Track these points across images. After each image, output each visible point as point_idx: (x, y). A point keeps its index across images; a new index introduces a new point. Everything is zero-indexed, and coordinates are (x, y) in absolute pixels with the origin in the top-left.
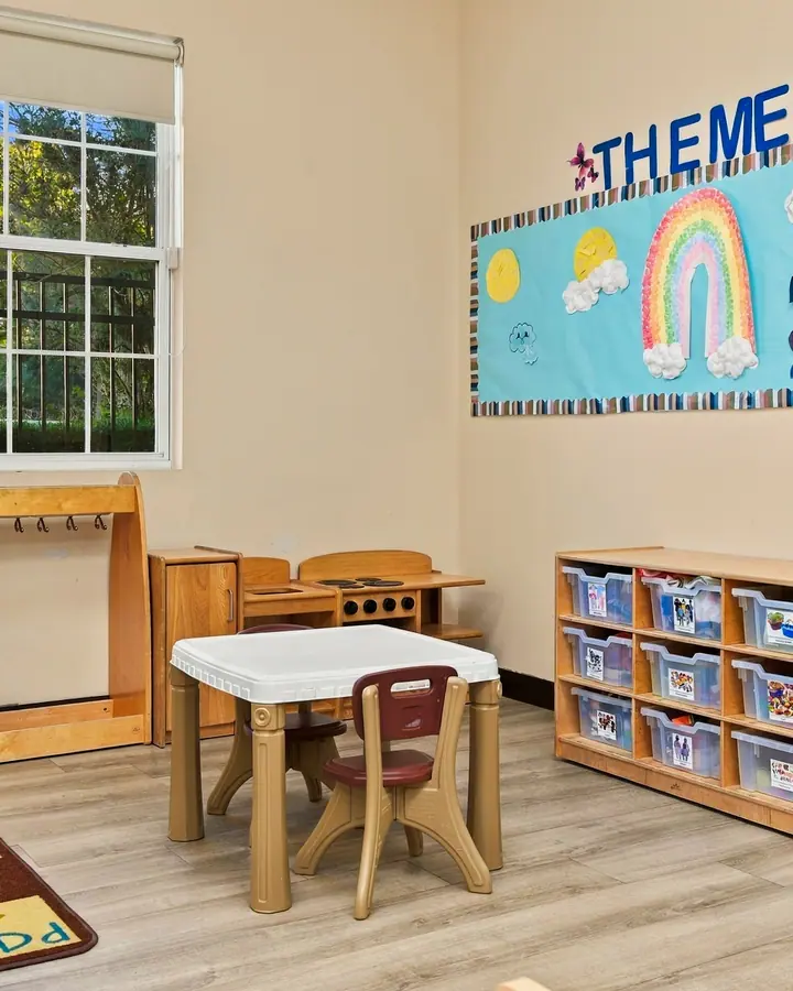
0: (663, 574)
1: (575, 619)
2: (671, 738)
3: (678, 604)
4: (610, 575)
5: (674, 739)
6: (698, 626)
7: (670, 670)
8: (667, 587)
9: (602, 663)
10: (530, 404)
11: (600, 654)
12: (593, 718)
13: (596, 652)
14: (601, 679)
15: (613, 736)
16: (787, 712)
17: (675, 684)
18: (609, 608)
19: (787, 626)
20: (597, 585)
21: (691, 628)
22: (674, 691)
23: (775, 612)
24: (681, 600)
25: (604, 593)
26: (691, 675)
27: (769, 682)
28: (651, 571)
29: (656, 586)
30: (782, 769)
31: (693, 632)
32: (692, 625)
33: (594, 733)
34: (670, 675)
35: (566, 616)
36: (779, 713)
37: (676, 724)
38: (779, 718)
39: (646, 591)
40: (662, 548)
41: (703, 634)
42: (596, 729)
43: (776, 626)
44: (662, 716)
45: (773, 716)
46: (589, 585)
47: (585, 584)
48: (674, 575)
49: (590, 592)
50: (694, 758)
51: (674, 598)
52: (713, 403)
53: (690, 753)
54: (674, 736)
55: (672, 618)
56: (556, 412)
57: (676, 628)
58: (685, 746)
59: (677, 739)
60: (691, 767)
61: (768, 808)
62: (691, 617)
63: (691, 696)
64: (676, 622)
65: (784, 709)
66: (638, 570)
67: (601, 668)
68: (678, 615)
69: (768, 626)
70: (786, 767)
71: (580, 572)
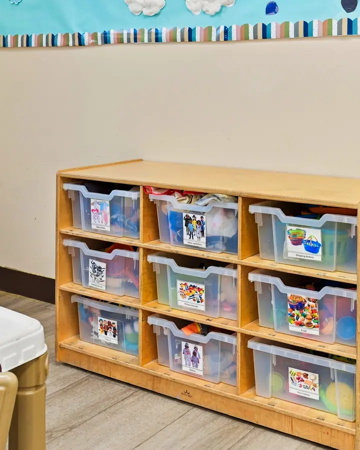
0: (170, 192)
1: (76, 232)
2: (180, 346)
3: (188, 220)
4: (116, 193)
5: (183, 347)
6: (210, 241)
7: (179, 282)
8: (176, 204)
9: (104, 273)
10: (15, 38)
11: (103, 265)
12: (93, 323)
13: (98, 264)
14: (104, 288)
15: (115, 341)
16: (309, 325)
17: (184, 296)
18: (113, 222)
19: (309, 241)
20: (100, 202)
21: (202, 242)
22: (182, 302)
23: (294, 228)
24: (191, 215)
25: (108, 209)
26: (202, 287)
27: (289, 295)
28: (158, 189)
29: (163, 202)
30: (302, 376)
31: (204, 246)
32: (204, 240)
33: (95, 337)
34: (179, 287)
35: (66, 230)
36: (301, 325)
37: (185, 333)
38: (299, 329)
39: (152, 208)
40: (142, 160)
41: (215, 249)
42: (97, 334)
43: (297, 242)
44: (171, 325)
45: (293, 328)
46: (92, 201)
47: (88, 201)
48: (183, 193)
49: (92, 207)
50: (204, 365)
51: (184, 215)
52: (191, 36)
53: (201, 360)
54: (183, 344)
55: (182, 233)
56: (40, 45)
57: (185, 242)
58: (195, 354)
59: (187, 347)
60: (201, 373)
61: (291, 417)
62: (202, 232)
63: (202, 307)
64: (186, 237)
65: (306, 321)
66: (144, 188)
67: (104, 279)
68: (188, 230)
69: (288, 241)
70: (306, 376)
71: (82, 189)
